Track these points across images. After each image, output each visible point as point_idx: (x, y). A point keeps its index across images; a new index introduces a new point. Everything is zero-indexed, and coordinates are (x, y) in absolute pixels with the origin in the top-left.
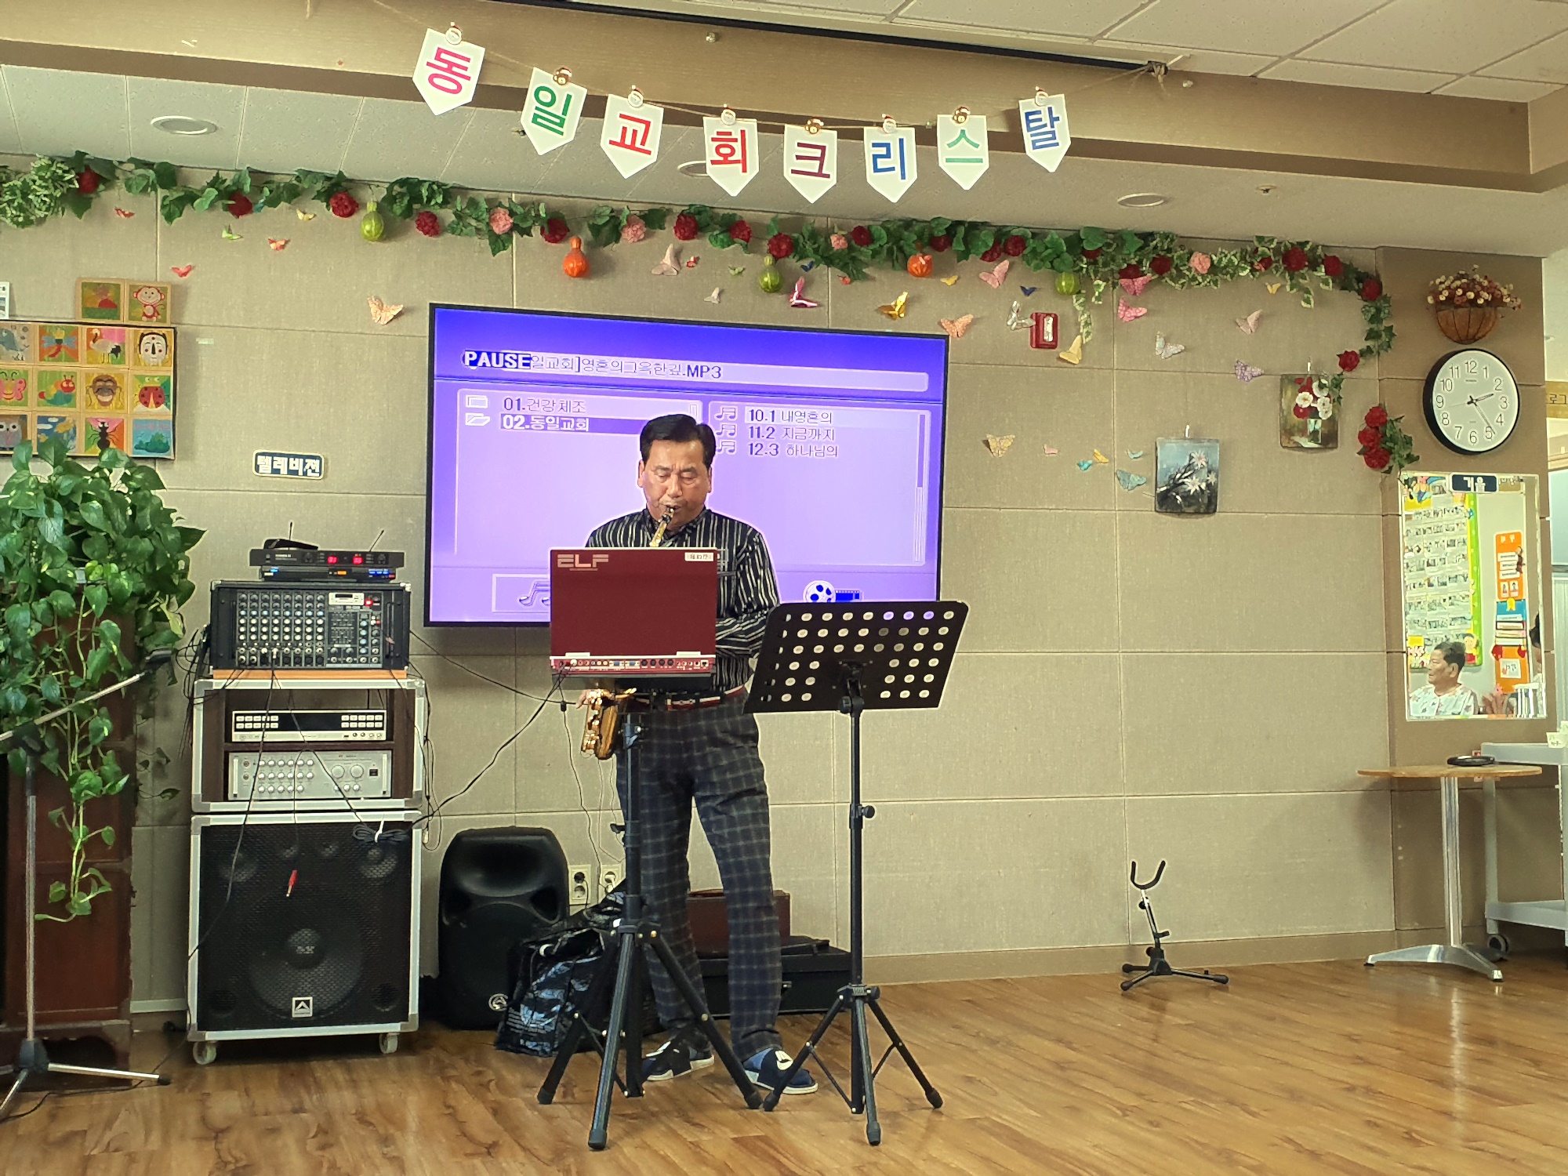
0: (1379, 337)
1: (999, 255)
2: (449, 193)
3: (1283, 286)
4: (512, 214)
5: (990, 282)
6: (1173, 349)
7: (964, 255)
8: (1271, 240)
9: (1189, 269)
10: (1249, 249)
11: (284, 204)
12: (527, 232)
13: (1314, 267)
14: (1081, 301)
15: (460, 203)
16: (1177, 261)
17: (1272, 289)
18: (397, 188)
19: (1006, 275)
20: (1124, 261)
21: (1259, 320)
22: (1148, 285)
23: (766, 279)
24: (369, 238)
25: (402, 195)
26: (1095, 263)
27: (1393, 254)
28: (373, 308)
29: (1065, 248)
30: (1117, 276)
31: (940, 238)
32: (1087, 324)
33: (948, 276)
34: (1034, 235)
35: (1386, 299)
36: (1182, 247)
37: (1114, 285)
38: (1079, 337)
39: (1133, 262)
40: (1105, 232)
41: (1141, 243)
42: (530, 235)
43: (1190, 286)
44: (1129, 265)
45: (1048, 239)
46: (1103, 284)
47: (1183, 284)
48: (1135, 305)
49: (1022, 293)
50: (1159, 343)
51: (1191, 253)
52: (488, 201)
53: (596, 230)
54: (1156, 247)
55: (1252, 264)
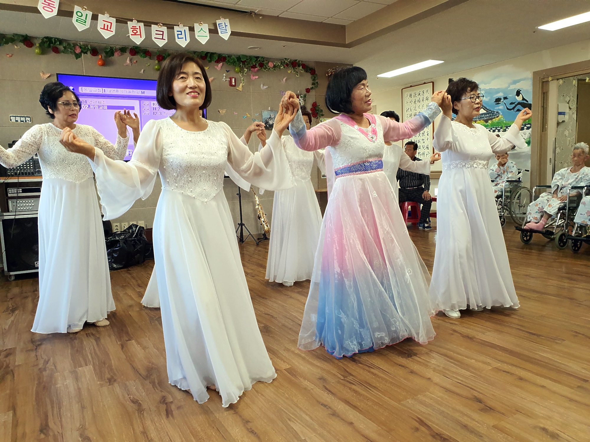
0: (315, 84)
1: (219, 61)
2: (61, 41)
3: (292, 71)
4: (81, 48)
5: (217, 69)
6: (265, 87)
7: (210, 61)
8: (288, 59)
9: (268, 66)
10: (283, 61)
11: (10, 43)
12: (86, 53)
13: (299, 66)
14: (242, 74)
15: (65, 44)
16: (265, 64)
17: (289, 72)
18: (45, 39)
19: (221, 67)
20: (252, 64)
21: (286, 80)
22: (258, 71)
23: (156, 67)
24: (38, 54)
25: (47, 42)
26: (245, 64)
27: (318, 63)
28: (41, 74)
29: (236, 60)
30: (250, 68)
31: (204, 56)
32: (243, 80)
33: (206, 67)
34: (228, 56)
35: (316, 75)
36: (267, 61)
37: (250, 70)
38: (241, 84)
39: (254, 64)
40: (246, 56)
41: (256, 59)
42: (87, 54)
43: (269, 71)
44: (253, 65)
45: (232, 58)
46: (246, 70)
47: (267, 70)
48: (256, 75)
49: (226, 71)
50: (262, 86)
51: (268, 62)
52: (73, 44)
53: (107, 53)
54: (260, 60)
55: (284, 65)
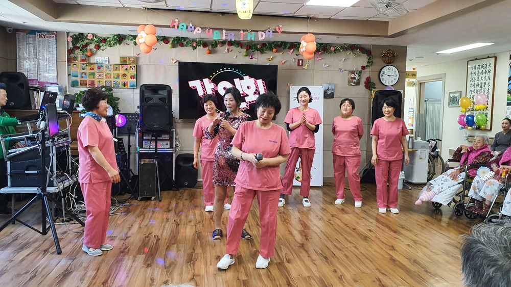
0: (370, 63)
1: (291, 48)
2: (185, 39)
3: (350, 53)
4: (196, 42)
5: (289, 54)
7: (284, 48)
8: (347, 44)
9: (330, 50)
10: (343, 46)
13: (357, 49)
15: (187, 41)
19: (293, 52)
21: (344, 60)
22: (321, 54)
23: (245, 54)
24: (170, 48)
25: (176, 40)
27: (374, 46)
28: (171, 60)
31: (279, 45)
35: (372, 55)
36: (329, 46)
38: (307, 64)
42: (200, 46)
47: (329, 53)
48: (319, 57)
49: (296, 55)
50: (324, 65)
52: (192, 40)
53: (212, 45)
54: (323, 46)
55: (343, 49)
